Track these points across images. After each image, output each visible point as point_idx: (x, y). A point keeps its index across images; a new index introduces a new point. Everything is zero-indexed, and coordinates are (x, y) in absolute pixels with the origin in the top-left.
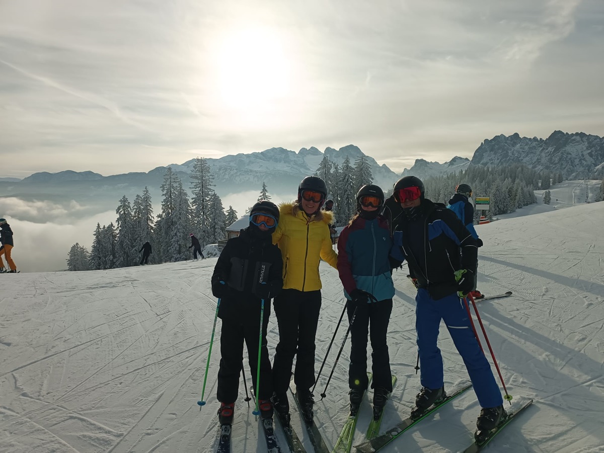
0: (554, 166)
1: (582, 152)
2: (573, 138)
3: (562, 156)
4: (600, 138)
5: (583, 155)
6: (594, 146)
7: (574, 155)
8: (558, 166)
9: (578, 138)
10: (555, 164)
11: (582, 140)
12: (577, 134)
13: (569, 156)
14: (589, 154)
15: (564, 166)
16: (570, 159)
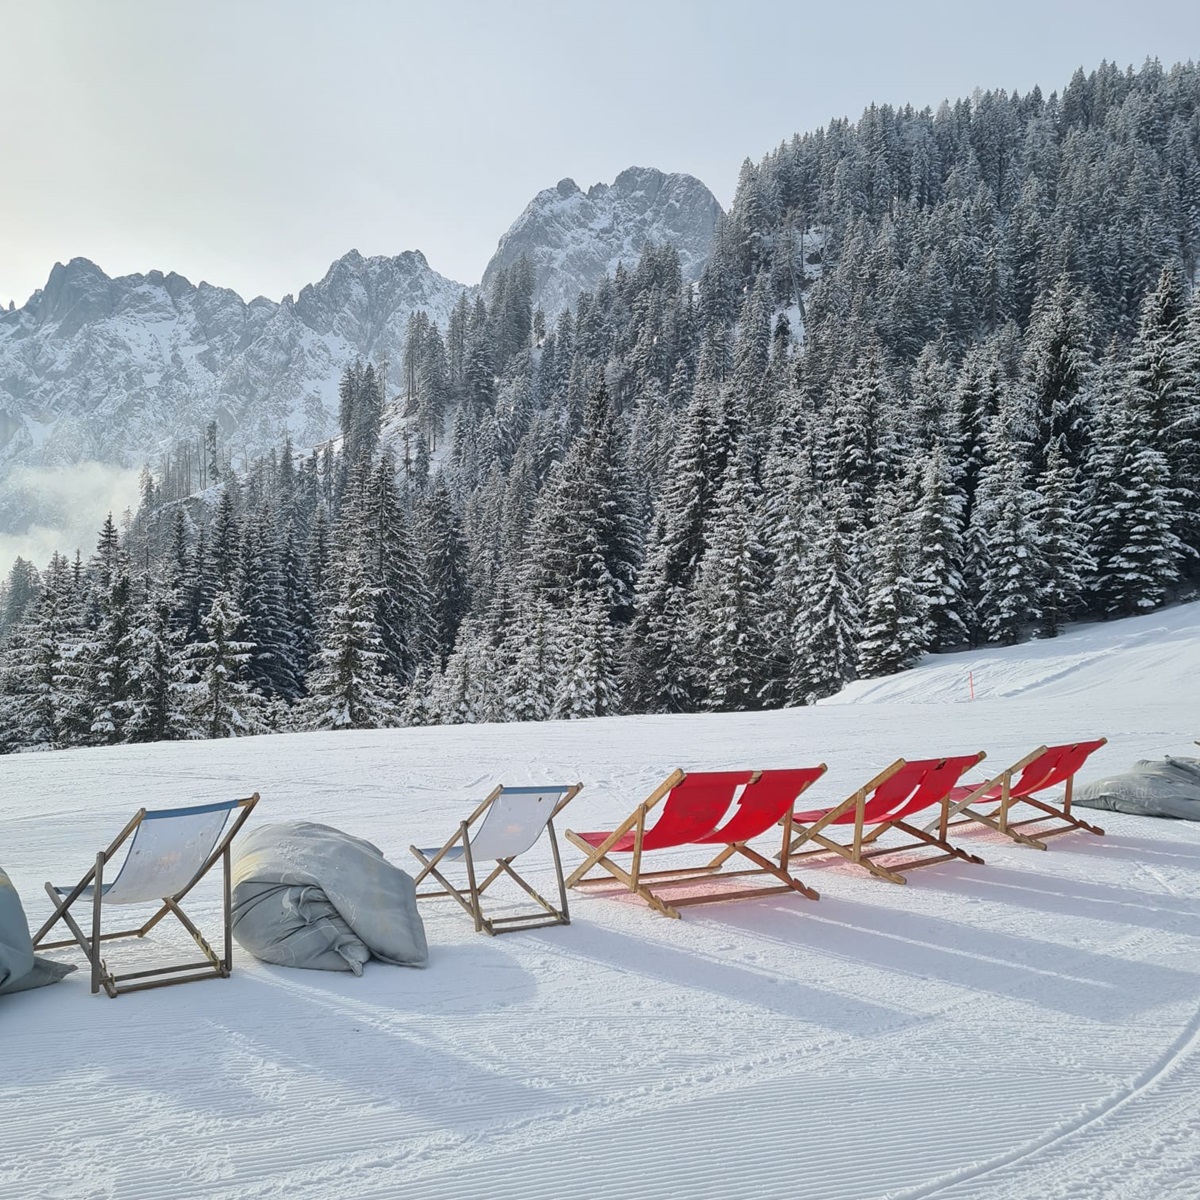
0: (48, 385)
1: (175, 347)
2: (140, 290)
3: (88, 349)
4: (242, 304)
5: (176, 359)
6: (220, 330)
7: (140, 356)
8: (69, 387)
9: (160, 295)
10: (55, 376)
11: (175, 305)
12: (155, 277)
13: (121, 356)
14: (201, 357)
15: (93, 395)
16: (126, 367)
